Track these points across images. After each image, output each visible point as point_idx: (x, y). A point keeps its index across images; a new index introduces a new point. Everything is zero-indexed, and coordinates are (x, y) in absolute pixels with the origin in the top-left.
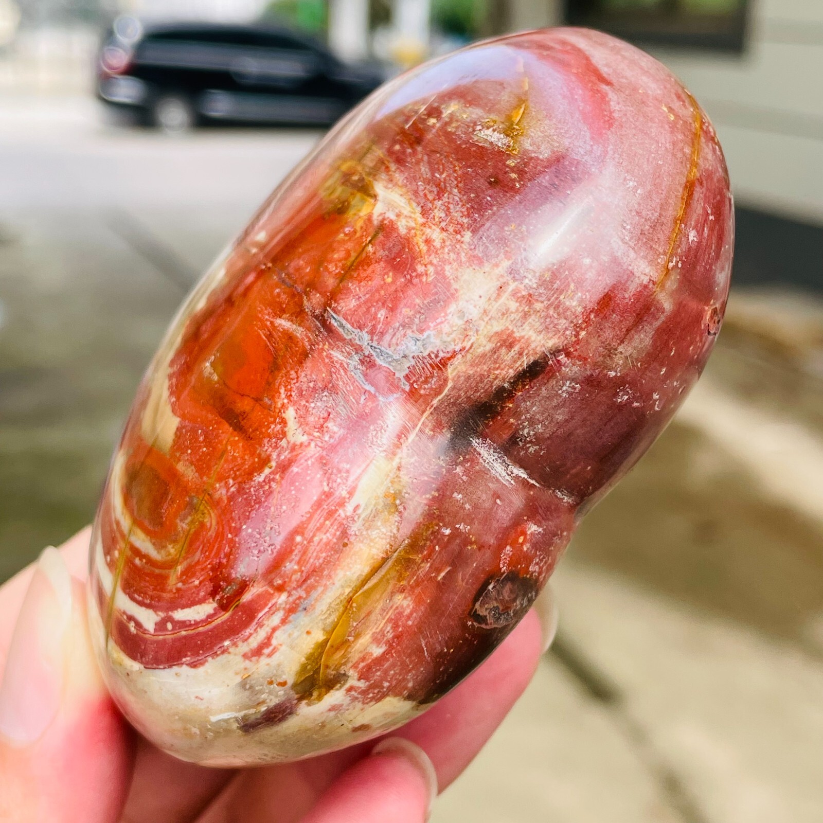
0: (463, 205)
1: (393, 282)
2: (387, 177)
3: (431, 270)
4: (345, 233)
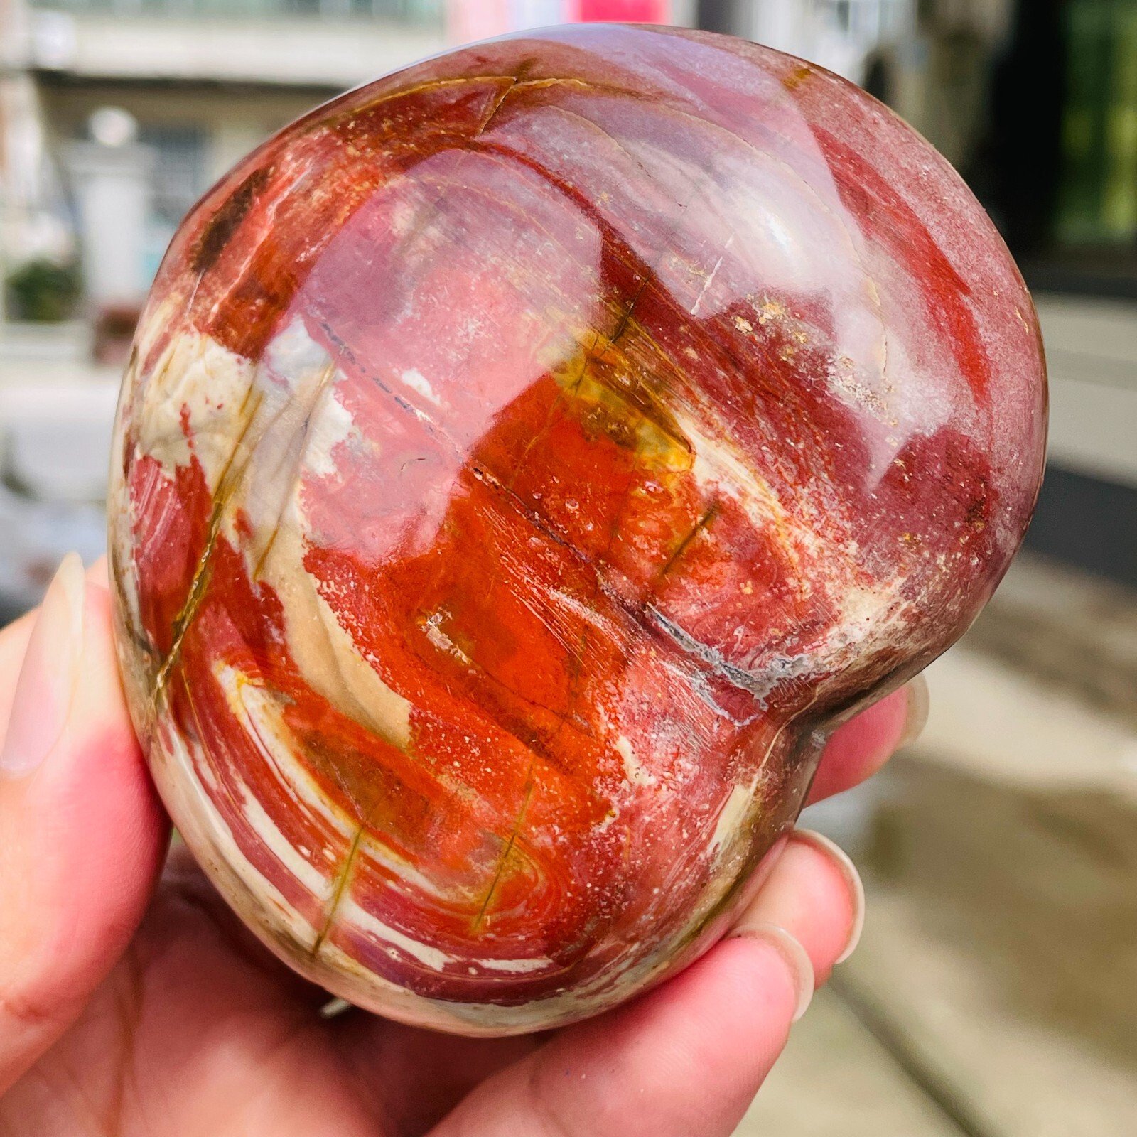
0: (841, 502)
1: (754, 594)
2: (697, 413)
3: (807, 585)
4: (647, 490)
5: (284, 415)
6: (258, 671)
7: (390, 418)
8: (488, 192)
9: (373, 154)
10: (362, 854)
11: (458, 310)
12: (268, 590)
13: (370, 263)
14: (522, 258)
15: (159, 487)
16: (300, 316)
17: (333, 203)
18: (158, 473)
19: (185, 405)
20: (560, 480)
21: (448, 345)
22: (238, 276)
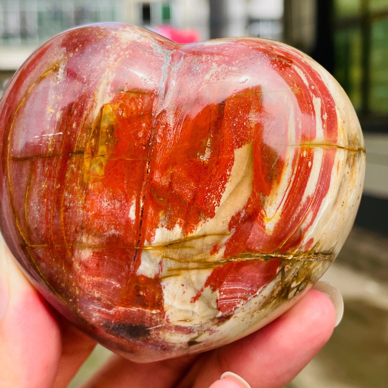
0: (96, 57)
2: (91, 112)
4: (122, 113)
5: (170, 257)
6: (260, 214)
7: (149, 215)
8: (62, 228)
9: (74, 282)
10: (296, 142)
11: (103, 214)
12: (230, 226)
13: (106, 257)
14: (75, 201)
15: (224, 296)
16: (137, 273)
17: (96, 286)
18: (220, 300)
19: (191, 302)
20: (135, 143)
21: (115, 209)
22: (139, 310)
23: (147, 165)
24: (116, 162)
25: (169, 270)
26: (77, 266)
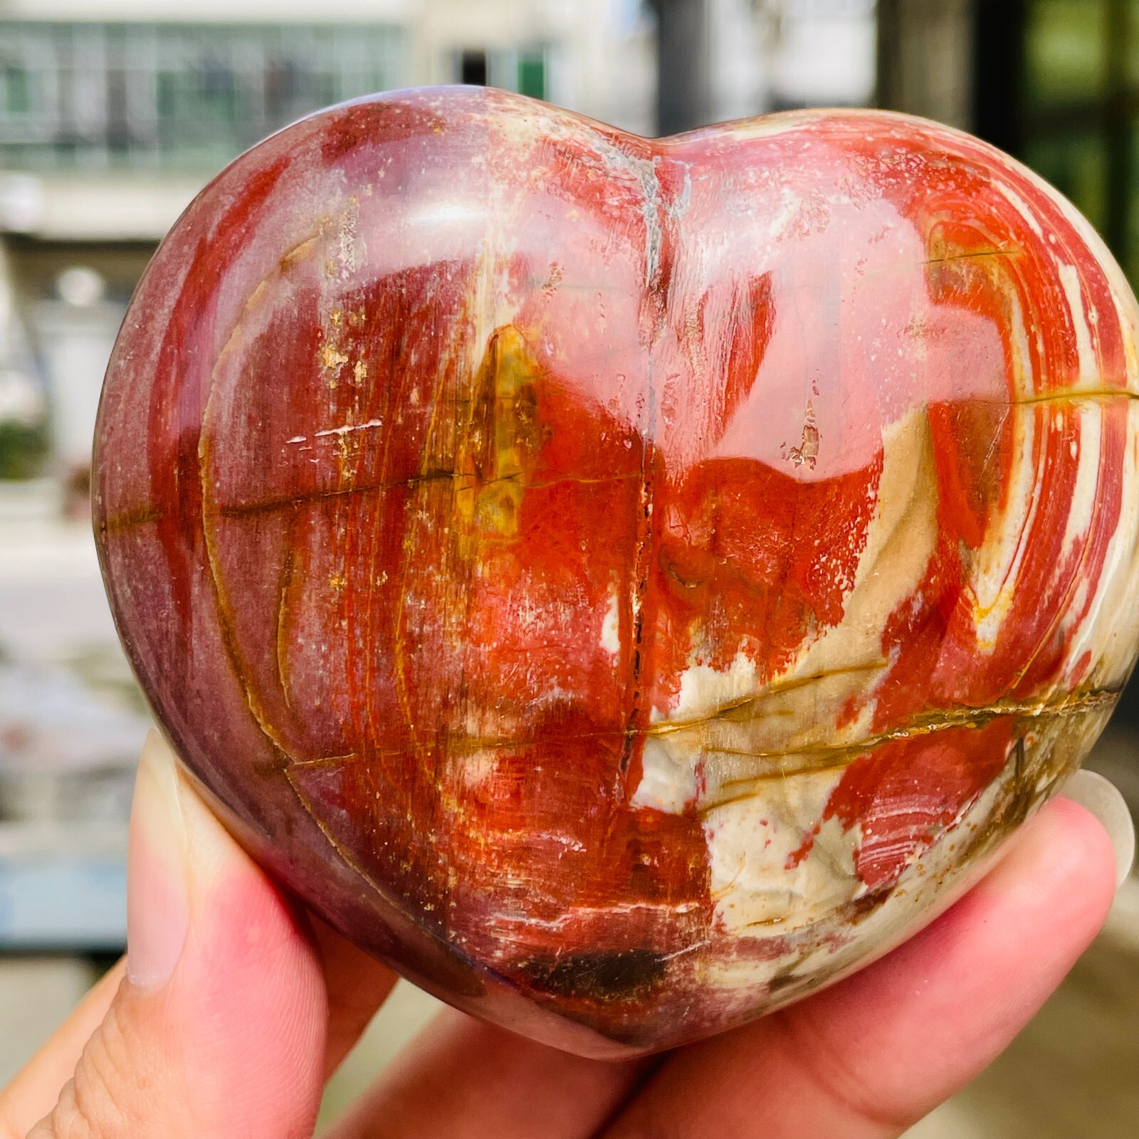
2: (461, 353)
3: (535, 173)
4: (554, 350)
5: (727, 746)
6: (960, 600)
7: (659, 635)
8: (402, 699)
9: (441, 854)
10: (1036, 391)
11: (523, 645)
12: (886, 642)
14: (438, 617)
15: (875, 839)
16: (631, 804)
17: (510, 856)
18: (864, 850)
19: (787, 867)
20: (601, 433)
21: (559, 629)
22: (639, 908)
23: (643, 492)
24: (552, 494)
25: (723, 786)
26: (451, 806)
